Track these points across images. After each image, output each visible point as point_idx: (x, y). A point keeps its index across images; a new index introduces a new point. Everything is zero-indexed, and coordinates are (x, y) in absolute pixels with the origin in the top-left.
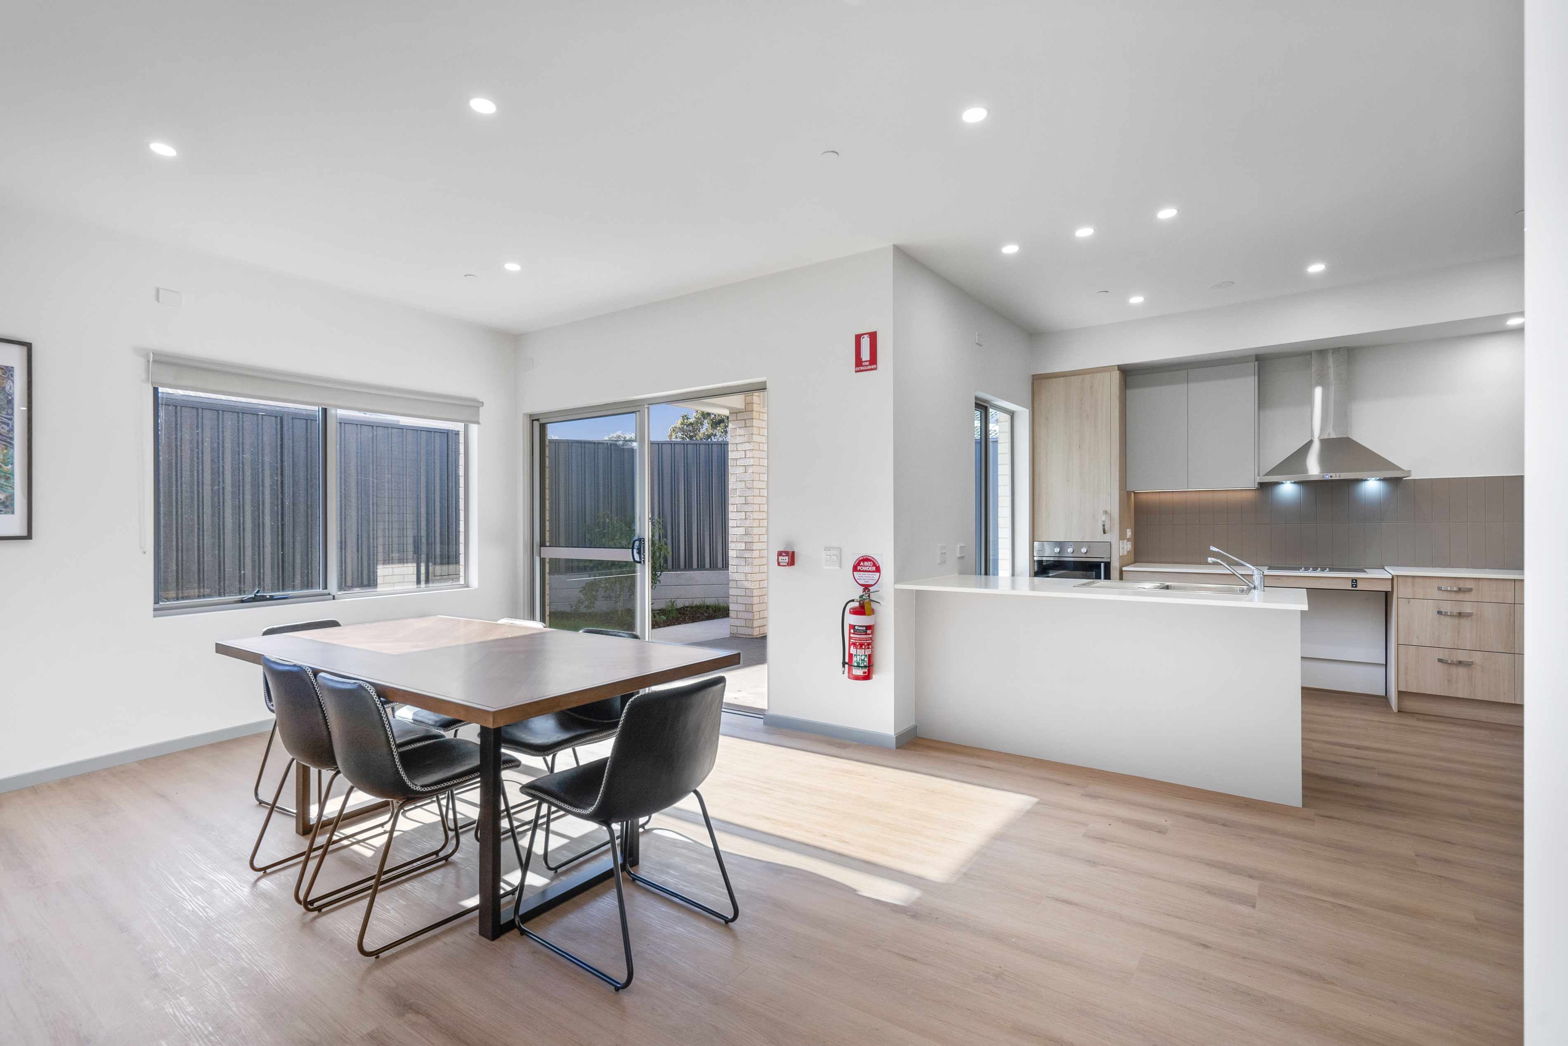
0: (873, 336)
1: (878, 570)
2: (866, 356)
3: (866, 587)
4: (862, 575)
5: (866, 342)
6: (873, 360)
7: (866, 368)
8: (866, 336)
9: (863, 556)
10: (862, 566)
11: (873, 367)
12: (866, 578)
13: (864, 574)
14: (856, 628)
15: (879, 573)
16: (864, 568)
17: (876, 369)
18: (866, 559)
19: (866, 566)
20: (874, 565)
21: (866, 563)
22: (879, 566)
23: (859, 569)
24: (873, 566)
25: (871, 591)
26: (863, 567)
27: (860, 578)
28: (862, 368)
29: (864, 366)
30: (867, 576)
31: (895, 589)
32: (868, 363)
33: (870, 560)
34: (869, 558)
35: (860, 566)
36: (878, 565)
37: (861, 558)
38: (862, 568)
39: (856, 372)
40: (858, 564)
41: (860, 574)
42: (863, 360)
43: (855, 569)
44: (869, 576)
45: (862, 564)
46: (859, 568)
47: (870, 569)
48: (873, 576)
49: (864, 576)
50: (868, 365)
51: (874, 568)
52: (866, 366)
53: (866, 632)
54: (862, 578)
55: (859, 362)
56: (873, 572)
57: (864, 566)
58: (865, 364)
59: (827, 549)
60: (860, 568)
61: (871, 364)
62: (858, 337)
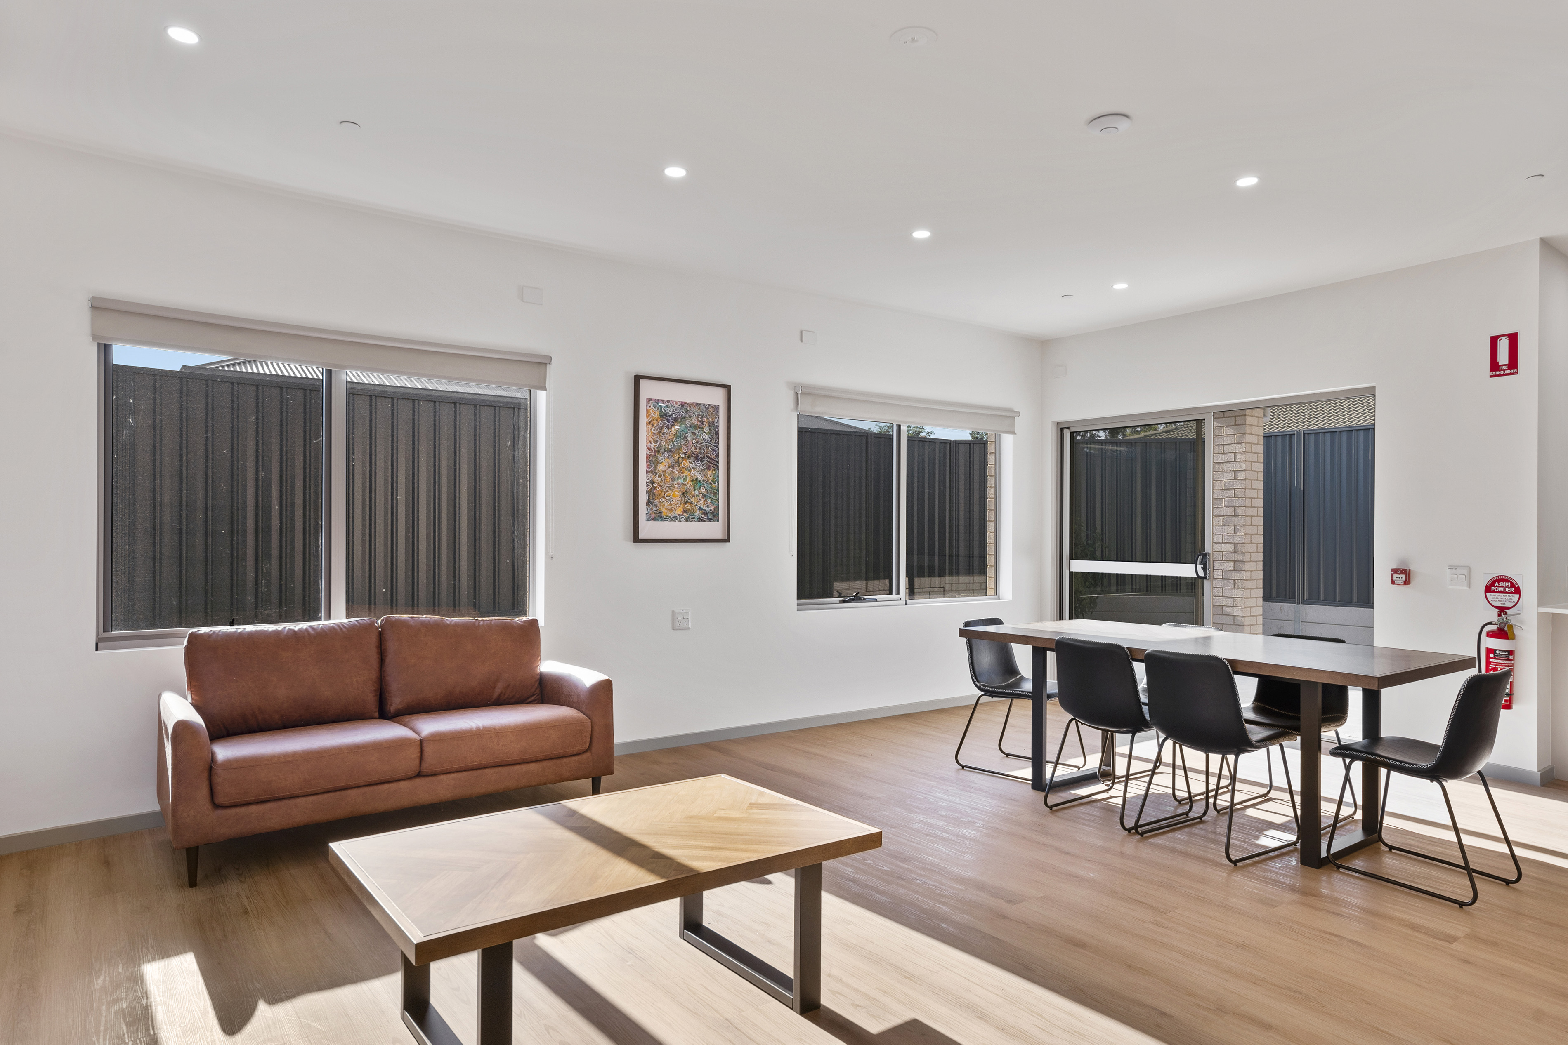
0: (1513, 339)
1: (1517, 591)
2: (1503, 358)
3: (1502, 610)
4: (1497, 597)
5: (1503, 346)
6: (1513, 363)
7: (1504, 372)
8: (1504, 338)
9: (1498, 576)
10: (1497, 586)
11: (1512, 371)
12: (1502, 600)
13: (1500, 596)
14: (1498, 652)
15: (1518, 595)
16: (1499, 589)
17: (1517, 373)
18: (1502, 579)
19: (1502, 587)
20: (1513, 585)
21: (1502, 584)
22: (1519, 587)
23: (1494, 590)
24: (1510, 587)
25: (1508, 613)
26: (1498, 588)
27: (1494, 599)
28: (1499, 373)
29: (1501, 370)
30: (1503, 597)
31: (1538, 612)
32: (1506, 367)
33: (1507, 581)
34: (1506, 578)
35: (1495, 587)
36: (1517, 586)
37: (1495, 578)
38: (1497, 589)
39: (1491, 376)
40: (1493, 584)
41: (1494, 595)
42: (1500, 364)
43: (1488, 589)
44: (1506, 597)
45: (1497, 584)
46: (1493, 588)
47: (1507, 590)
48: (1511, 597)
49: (1499, 597)
50: (1507, 370)
51: (1512, 590)
52: (1504, 370)
53: (1509, 657)
54: (1497, 600)
55: (1494, 366)
56: (1512, 593)
57: (1500, 587)
58: (1503, 368)
59: (1451, 567)
60: (1495, 589)
61: (1509, 368)
62: (1494, 339)
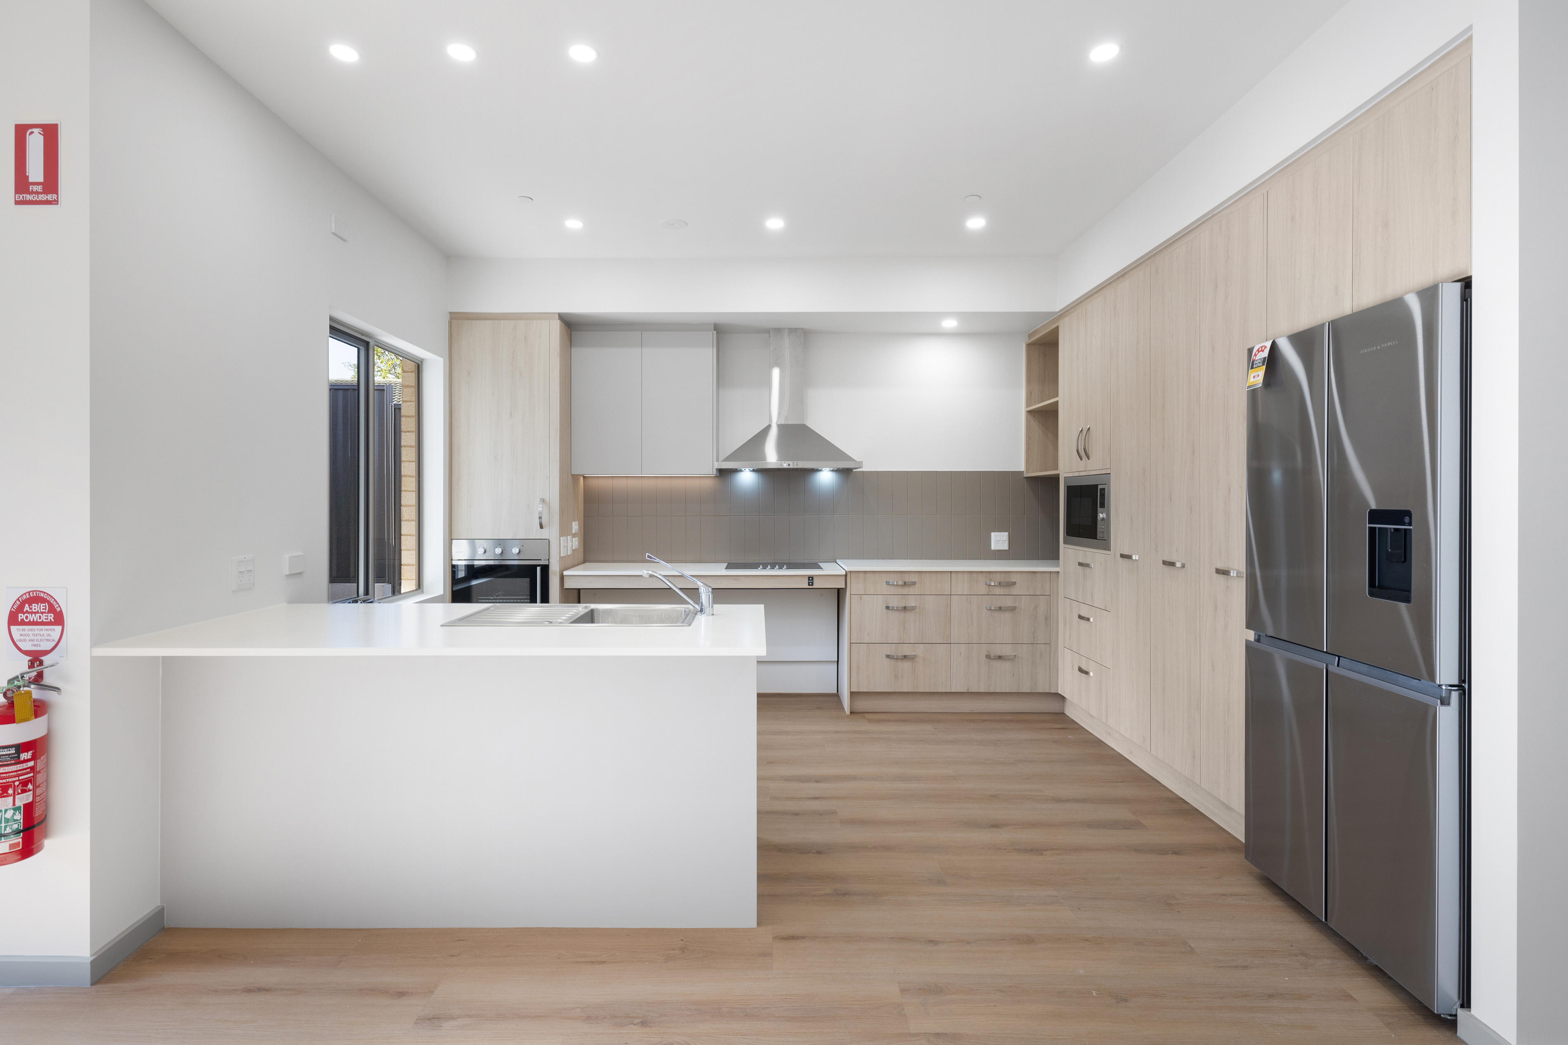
0: (51, 133)
1: (59, 619)
2: (36, 172)
3: (36, 658)
4: (26, 632)
5: (36, 143)
6: (51, 183)
7: (36, 198)
8: (36, 131)
9: (29, 592)
10: (27, 612)
11: (49, 197)
12: (35, 638)
13: (31, 630)
15: (61, 627)
16: (31, 618)
17: (55, 202)
18: (35, 598)
19: (35, 613)
20: (52, 609)
21: (35, 607)
22: (61, 611)
23: (22, 620)
24: (48, 612)
25: (46, 663)
26: (29, 616)
27: (22, 638)
28: (29, 197)
29: (32, 193)
30: (36, 632)
31: (91, 657)
32: (39, 188)
33: (43, 601)
34: (42, 595)
35: (24, 613)
36: (58, 609)
37: (24, 597)
38: (27, 617)
39: (17, 203)
40: (20, 609)
41: (24, 630)
42: (30, 180)
43: (13, 619)
44: (41, 633)
45: (27, 608)
46: (21, 617)
47: (44, 618)
48: (50, 632)
49: (31, 633)
50: (41, 193)
51: (51, 617)
52: (37, 193)
54: (28, 638)
55: (22, 183)
56: (50, 623)
57: (32, 613)
58: (35, 188)
60: (24, 617)
61: (46, 191)
62: (21, 131)
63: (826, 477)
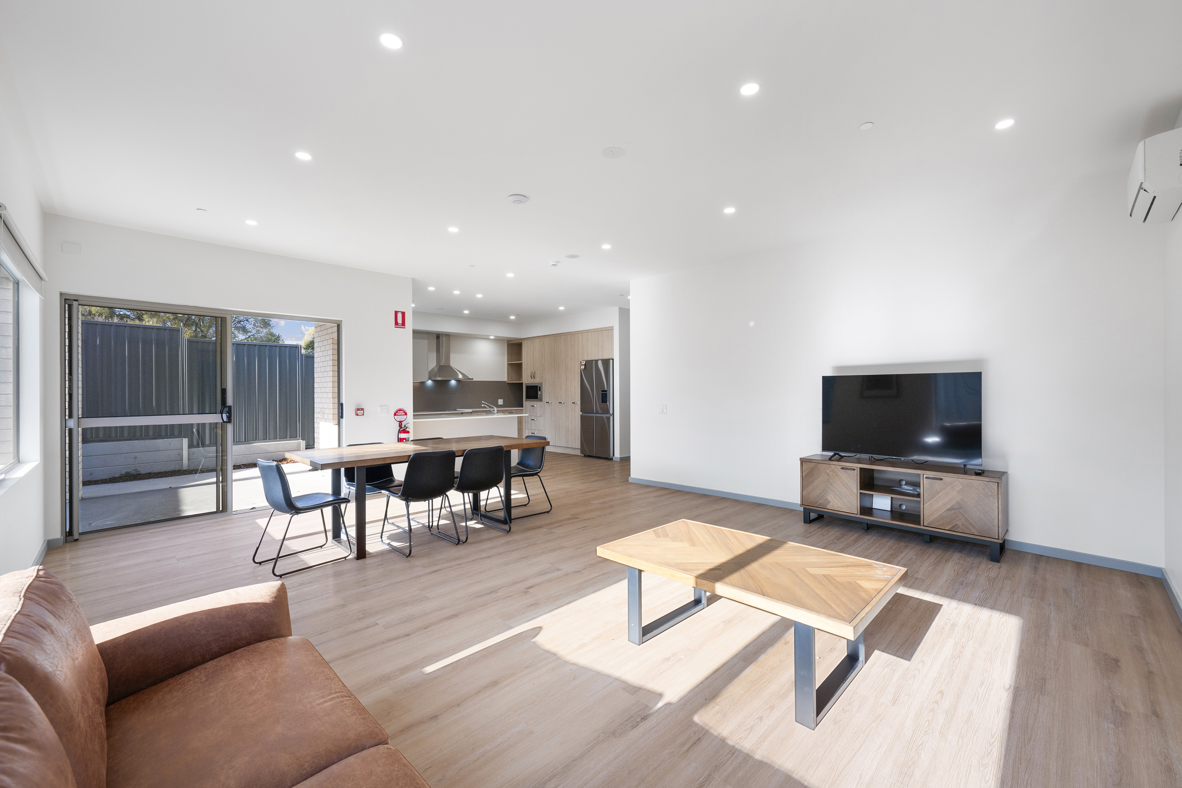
0: (403, 314)
1: (406, 414)
2: (400, 321)
3: (401, 422)
5: (400, 316)
6: (403, 324)
7: (400, 327)
8: (400, 313)
11: (403, 327)
14: (407, 439)
15: (406, 416)
16: (399, 414)
17: (405, 328)
20: (404, 412)
21: (400, 411)
25: (403, 423)
28: (398, 326)
31: (414, 421)
32: (401, 325)
33: (402, 410)
36: (406, 412)
37: (398, 410)
39: (395, 327)
40: (397, 412)
41: (397, 417)
42: (398, 323)
43: (395, 414)
44: (402, 417)
45: (398, 412)
46: (397, 414)
47: (402, 414)
48: (404, 417)
49: (399, 417)
51: (404, 414)
55: (396, 323)
56: (404, 415)
58: (400, 325)
59: (380, 406)
61: (402, 325)
62: (396, 313)
63: (453, 382)
